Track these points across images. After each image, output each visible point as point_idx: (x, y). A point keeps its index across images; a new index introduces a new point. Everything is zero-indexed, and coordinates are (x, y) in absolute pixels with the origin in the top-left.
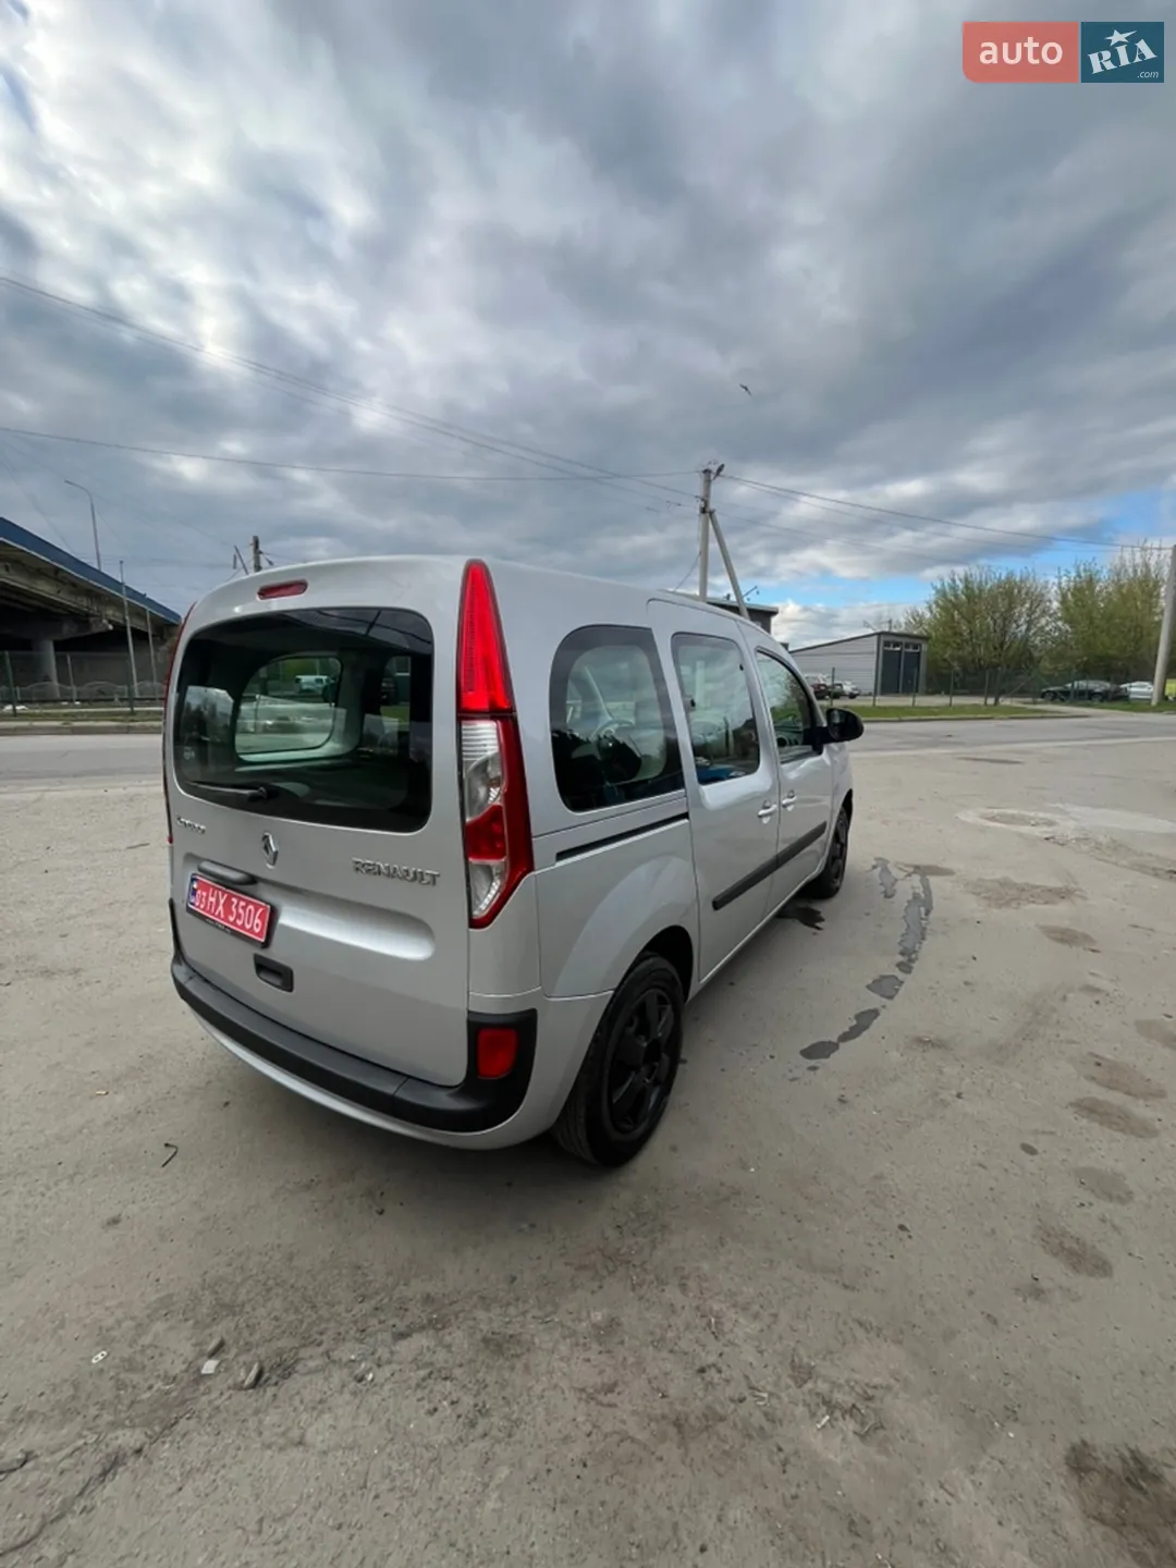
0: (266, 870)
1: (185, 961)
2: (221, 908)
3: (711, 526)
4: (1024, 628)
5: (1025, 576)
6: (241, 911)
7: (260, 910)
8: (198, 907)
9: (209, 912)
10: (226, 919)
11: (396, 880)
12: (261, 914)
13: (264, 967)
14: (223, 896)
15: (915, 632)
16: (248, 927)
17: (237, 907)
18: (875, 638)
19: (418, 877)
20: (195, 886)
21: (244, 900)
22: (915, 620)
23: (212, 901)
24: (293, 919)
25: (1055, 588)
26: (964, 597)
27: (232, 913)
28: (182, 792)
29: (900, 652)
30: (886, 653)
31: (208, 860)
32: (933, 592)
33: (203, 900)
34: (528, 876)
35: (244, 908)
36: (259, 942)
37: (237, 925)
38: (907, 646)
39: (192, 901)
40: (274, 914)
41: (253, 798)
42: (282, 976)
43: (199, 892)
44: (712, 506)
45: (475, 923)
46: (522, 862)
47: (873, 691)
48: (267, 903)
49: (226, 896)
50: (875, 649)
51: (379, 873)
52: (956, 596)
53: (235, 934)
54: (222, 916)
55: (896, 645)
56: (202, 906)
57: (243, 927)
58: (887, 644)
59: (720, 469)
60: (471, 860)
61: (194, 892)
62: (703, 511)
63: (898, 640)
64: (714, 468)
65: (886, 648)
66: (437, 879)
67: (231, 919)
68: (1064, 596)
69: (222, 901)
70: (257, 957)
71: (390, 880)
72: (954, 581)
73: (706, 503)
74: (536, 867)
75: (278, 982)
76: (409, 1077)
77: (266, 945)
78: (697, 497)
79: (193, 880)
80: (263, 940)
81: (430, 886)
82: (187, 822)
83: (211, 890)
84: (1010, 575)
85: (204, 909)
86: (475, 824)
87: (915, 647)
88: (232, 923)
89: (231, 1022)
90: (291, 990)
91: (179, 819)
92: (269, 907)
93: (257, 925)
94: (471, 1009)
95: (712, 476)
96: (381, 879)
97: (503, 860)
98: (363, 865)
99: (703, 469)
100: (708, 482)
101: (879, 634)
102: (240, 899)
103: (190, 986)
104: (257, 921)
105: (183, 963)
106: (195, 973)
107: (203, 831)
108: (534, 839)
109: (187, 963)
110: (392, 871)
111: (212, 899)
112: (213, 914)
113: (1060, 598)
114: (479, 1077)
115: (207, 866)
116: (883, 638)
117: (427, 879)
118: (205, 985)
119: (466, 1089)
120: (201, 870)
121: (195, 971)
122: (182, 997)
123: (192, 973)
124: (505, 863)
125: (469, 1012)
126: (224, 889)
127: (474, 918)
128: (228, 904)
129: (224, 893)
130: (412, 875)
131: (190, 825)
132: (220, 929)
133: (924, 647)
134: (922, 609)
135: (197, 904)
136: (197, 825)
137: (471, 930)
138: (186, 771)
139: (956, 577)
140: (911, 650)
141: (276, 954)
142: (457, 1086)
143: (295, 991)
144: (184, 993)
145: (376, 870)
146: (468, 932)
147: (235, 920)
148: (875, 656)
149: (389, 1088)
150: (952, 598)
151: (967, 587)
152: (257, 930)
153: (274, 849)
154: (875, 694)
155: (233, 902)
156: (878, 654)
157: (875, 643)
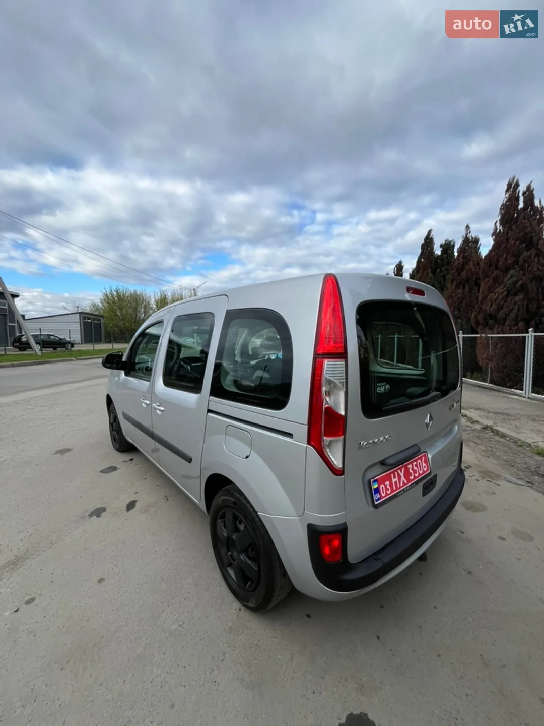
2: (403, 478)
4: (143, 315)
5: (141, 292)
6: (415, 468)
7: (423, 457)
9: (397, 489)
10: (408, 481)
13: (426, 487)
14: (401, 471)
15: (95, 313)
16: (421, 473)
18: (79, 315)
20: (376, 486)
21: (415, 461)
22: (94, 307)
23: (396, 481)
25: (154, 299)
26: (116, 298)
27: (411, 475)
29: (91, 322)
30: (84, 323)
32: (101, 294)
35: (416, 465)
38: (94, 320)
39: (378, 496)
42: (433, 482)
43: (381, 487)
47: (80, 342)
49: (403, 469)
50: (79, 321)
52: (113, 298)
54: (406, 482)
55: (89, 319)
56: (389, 492)
57: (419, 476)
58: (84, 318)
61: (376, 491)
63: (90, 316)
65: (84, 320)
67: (412, 478)
68: (157, 303)
69: (402, 475)
70: (424, 485)
72: (111, 291)
75: (431, 489)
80: (429, 471)
83: (391, 476)
84: (135, 292)
85: (393, 491)
87: (98, 320)
88: (412, 481)
92: (426, 453)
101: (80, 313)
102: (412, 463)
104: (424, 465)
112: (400, 487)
113: (156, 304)
116: (82, 315)
126: (401, 466)
128: (406, 473)
129: (401, 469)
132: (407, 490)
133: (102, 321)
134: (98, 302)
139: (112, 289)
140: (96, 322)
147: (414, 476)
148: (79, 324)
150: (112, 299)
151: (118, 294)
154: (82, 344)
155: (410, 468)
156: (80, 323)
157: (78, 317)
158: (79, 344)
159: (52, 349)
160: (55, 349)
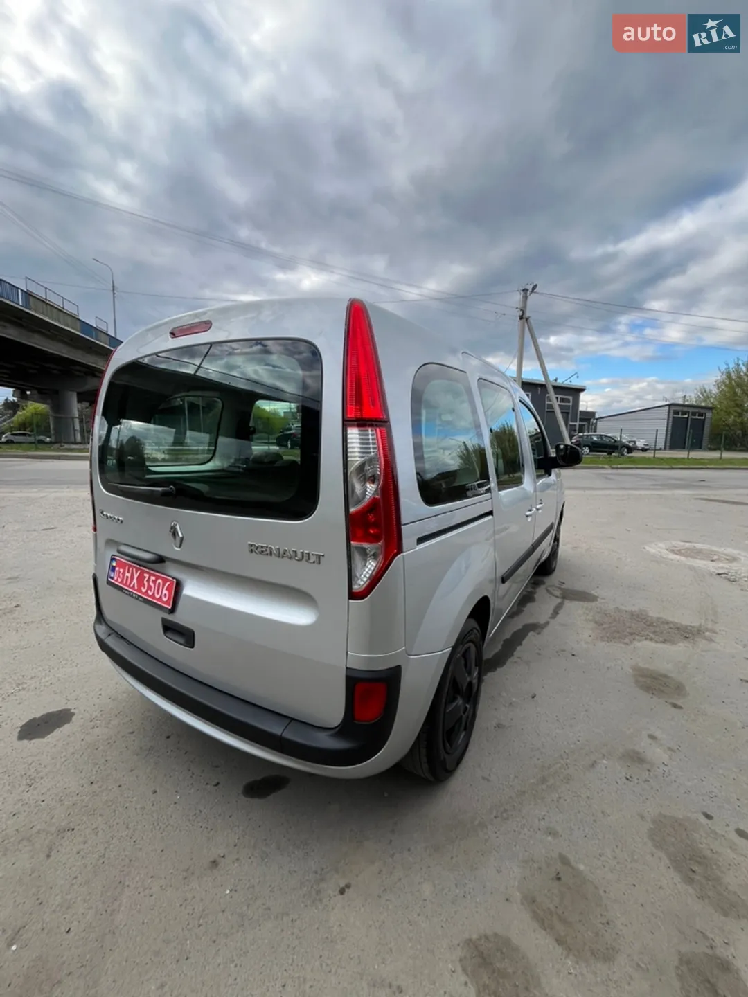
0: (172, 551)
1: (105, 621)
2: (135, 581)
3: (527, 329)
6: (151, 584)
7: (168, 583)
8: (117, 580)
9: (125, 584)
10: (139, 590)
11: (285, 560)
12: (168, 586)
13: (169, 628)
14: (137, 572)
16: (157, 596)
17: (148, 580)
18: (667, 408)
19: (305, 557)
20: (114, 564)
21: (154, 575)
22: (703, 395)
23: (129, 576)
24: (194, 590)
27: (144, 586)
28: (105, 492)
29: (687, 419)
30: (675, 420)
31: (125, 544)
32: (719, 374)
33: (121, 575)
34: (397, 557)
35: (154, 582)
36: (167, 608)
37: (148, 595)
38: (693, 414)
39: (112, 576)
40: (179, 586)
41: (164, 494)
42: (186, 636)
43: (117, 569)
44: (528, 314)
45: (353, 595)
46: (393, 546)
47: (663, 447)
48: (173, 578)
49: (139, 572)
50: (666, 417)
51: (271, 554)
52: (740, 376)
53: (146, 601)
54: (136, 587)
55: (684, 413)
56: (120, 580)
57: (153, 596)
58: (676, 412)
59: (534, 288)
60: (352, 542)
61: (113, 569)
62: (521, 318)
63: (685, 409)
64: (530, 288)
65: (675, 416)
66: (321, 557)
67: (144, 590)
70: (164, 620)
71: (280, 560)
73: (523, 313)
74: (404, 549)
75: (182, 641)
76: (293, 719)
77: (172, 611)
78: (517, 308)
79: (113, 559)
80: (170, 607)
81: (315, 565)
82: (109, 515)
83: (127, 568)
85: (121, 582)
86: (356, 513)
87: (700, 415)
88: (143, 593)
89: (143, 672)
90: (192, 646)
91: (102, 513)
92: (175, 580)
93: (165, 595)
94: (348, 666)
95: (528, 293)
96: (274, 558)
97: (380, 543)
98: (257, 548)
99: (522, 289)
100: (526, 298)
101: (669, 405)
102: (151, 575)
103: (111, 642)
104: (165, 592)
105: (103, 623)
106: (113, 631)
107: (122, 522)
108: (403, 527)
109: (107, 625)
110: (282, 552)
111: (127, 574)
112: (129, 586)
114: (355, 722)
115: (123, 548)
116: (673, 408)
117: (313, 559)
118: (122, 641)
119: (342, 731)
120: (119, 552)
121: (112, 629)
122: (102, 650)
123: (110, 632)
124: (381, 546)
125: (347, 668)
126: (138, 566)
127: (354, 591)
128: (141, 579)
129: (137, 569)
130: (299, 555)
131: (111, 517)
132: (135, 598)
133: (708, 415)
134: (711, 386)
135: (116, 578)
136: (116, 517)
137: (351, 601)
138: (108, 476)
140: (696, 417)
141: (180, 618)
142: (336, 728)
143: (196, 646)
144: (104, 646)
145: (268, 552)
146: (348, 603)
147: (147, 591)
148: (666, 421)
149: (276, 729)
150: (736, 378)
152: (165, 599)
153: (181, 535)
154: (665, 449)
155: (145, 577)
156: (668, 420)
157: (667, 411)
158: (660, 449)
159: (605, 454)
160: (610, 453)
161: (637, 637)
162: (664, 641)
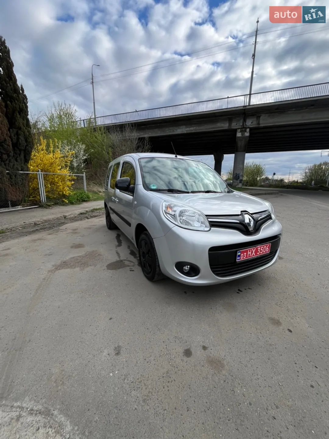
161: (84, 255)
162: (74, 258)
